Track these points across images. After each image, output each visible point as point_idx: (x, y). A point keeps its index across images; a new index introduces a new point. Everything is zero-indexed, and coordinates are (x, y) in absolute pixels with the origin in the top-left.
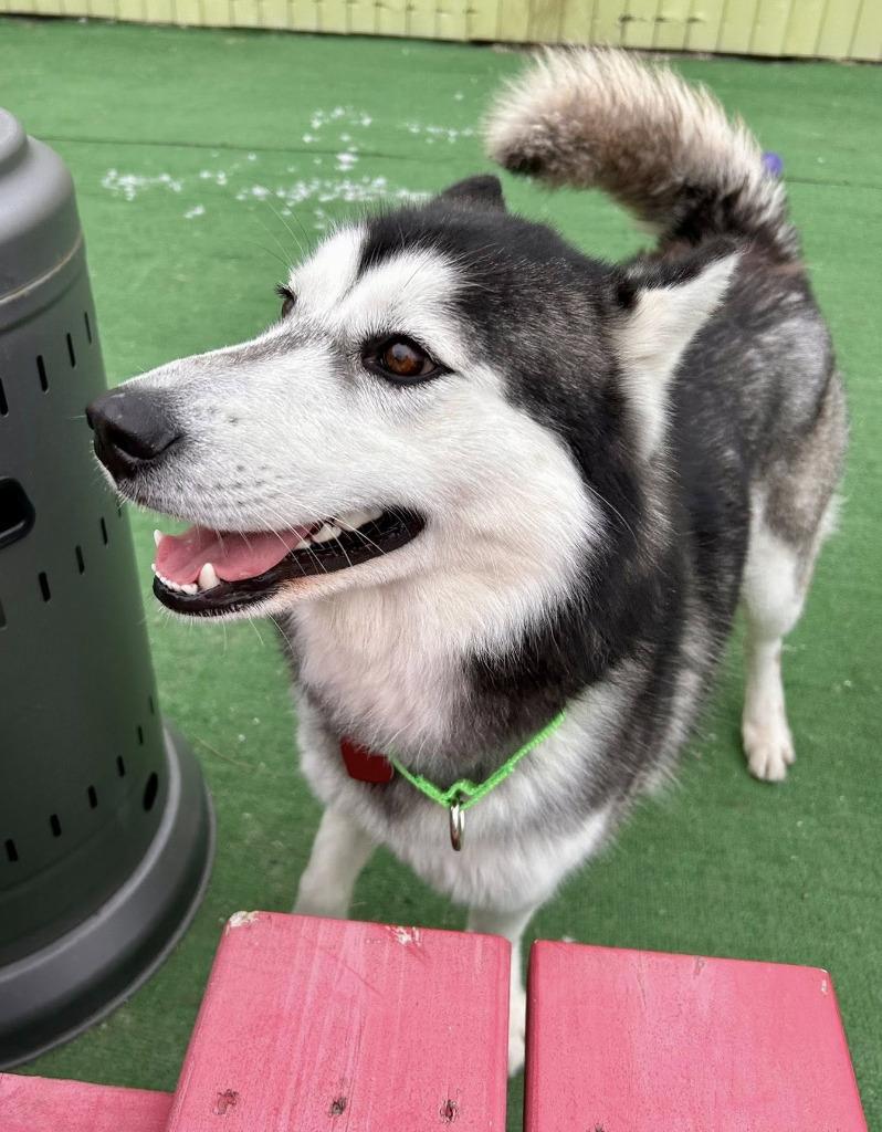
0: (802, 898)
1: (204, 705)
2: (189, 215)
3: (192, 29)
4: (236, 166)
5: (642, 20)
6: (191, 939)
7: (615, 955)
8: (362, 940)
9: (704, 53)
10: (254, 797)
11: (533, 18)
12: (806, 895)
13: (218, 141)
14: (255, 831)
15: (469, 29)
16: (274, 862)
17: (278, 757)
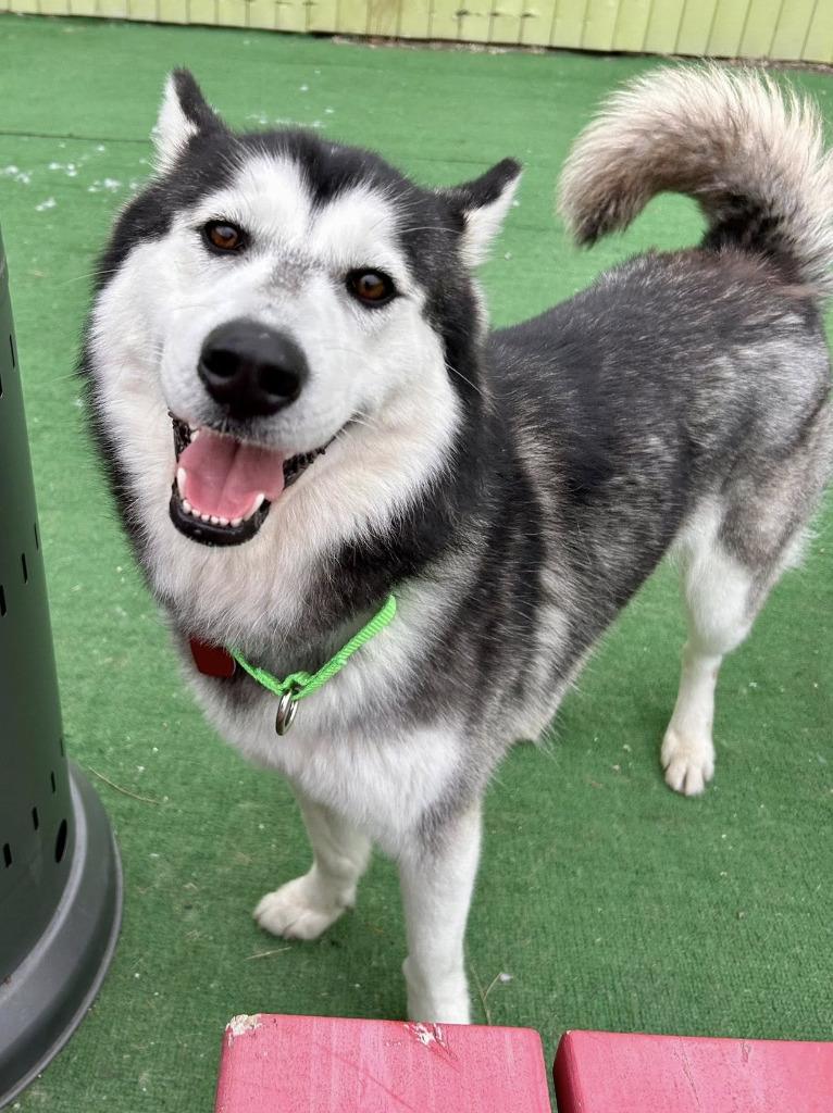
0: (738, 917)
1: (99, 735)
2: (40, 208)
3: (28, 16)
4: (85, 157)
5: (478, 15)
6: (106, 999)
7: (656, 1043)
8: (381, 1044)
9: (538, 47)
10: (161, 835)
11: (371, 11)
12: (741, 914)
13: (65, 132)
14: (163, 874)
15: (309, 22)
16: (189, 907)
17: (183, 789)
